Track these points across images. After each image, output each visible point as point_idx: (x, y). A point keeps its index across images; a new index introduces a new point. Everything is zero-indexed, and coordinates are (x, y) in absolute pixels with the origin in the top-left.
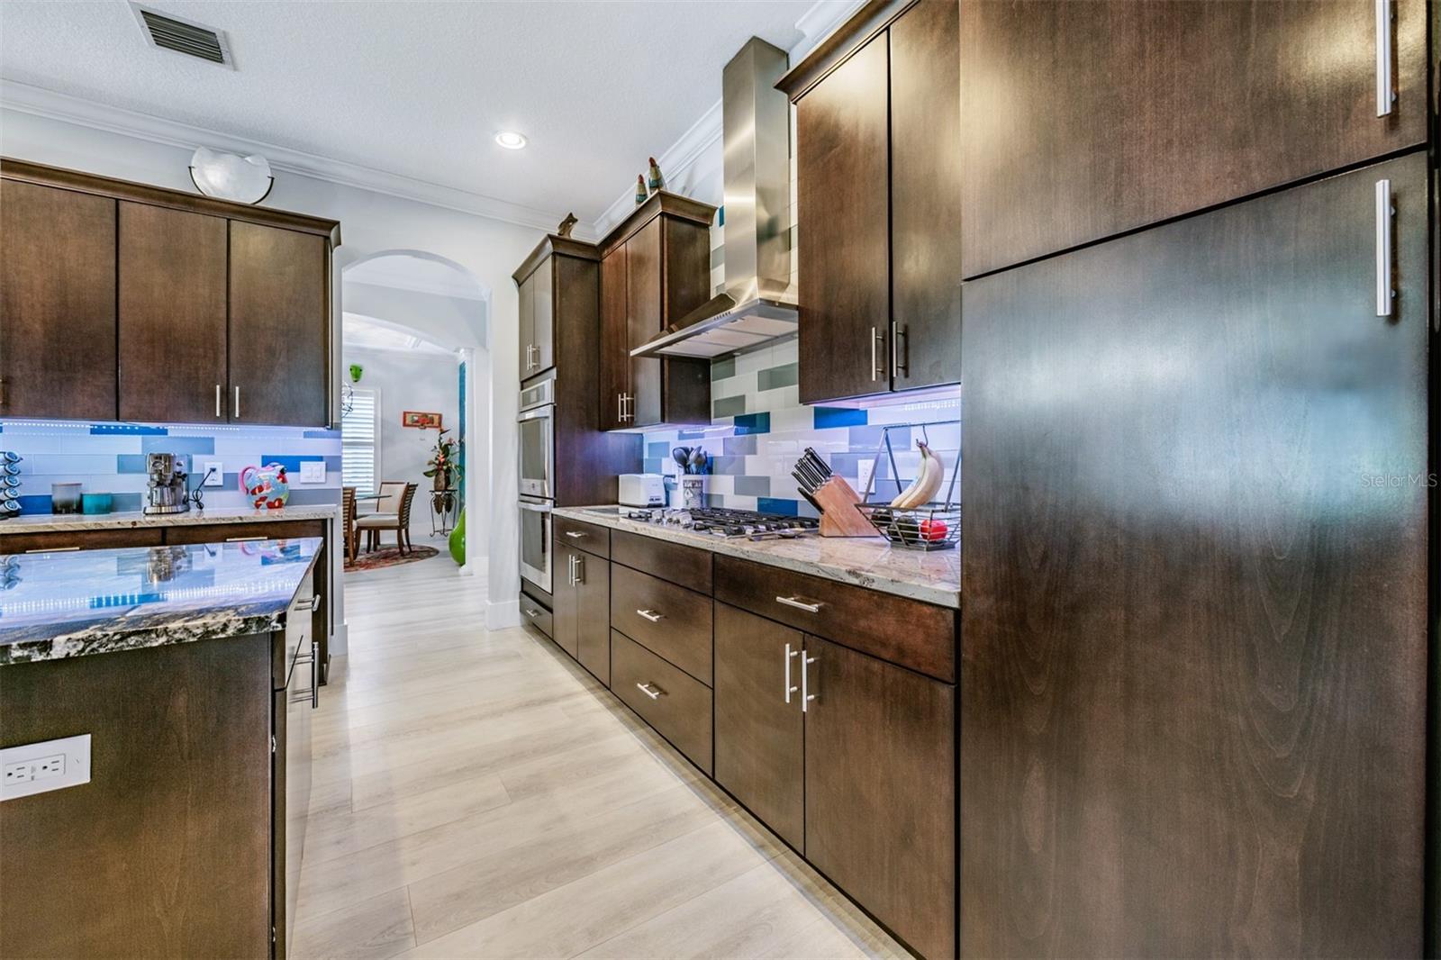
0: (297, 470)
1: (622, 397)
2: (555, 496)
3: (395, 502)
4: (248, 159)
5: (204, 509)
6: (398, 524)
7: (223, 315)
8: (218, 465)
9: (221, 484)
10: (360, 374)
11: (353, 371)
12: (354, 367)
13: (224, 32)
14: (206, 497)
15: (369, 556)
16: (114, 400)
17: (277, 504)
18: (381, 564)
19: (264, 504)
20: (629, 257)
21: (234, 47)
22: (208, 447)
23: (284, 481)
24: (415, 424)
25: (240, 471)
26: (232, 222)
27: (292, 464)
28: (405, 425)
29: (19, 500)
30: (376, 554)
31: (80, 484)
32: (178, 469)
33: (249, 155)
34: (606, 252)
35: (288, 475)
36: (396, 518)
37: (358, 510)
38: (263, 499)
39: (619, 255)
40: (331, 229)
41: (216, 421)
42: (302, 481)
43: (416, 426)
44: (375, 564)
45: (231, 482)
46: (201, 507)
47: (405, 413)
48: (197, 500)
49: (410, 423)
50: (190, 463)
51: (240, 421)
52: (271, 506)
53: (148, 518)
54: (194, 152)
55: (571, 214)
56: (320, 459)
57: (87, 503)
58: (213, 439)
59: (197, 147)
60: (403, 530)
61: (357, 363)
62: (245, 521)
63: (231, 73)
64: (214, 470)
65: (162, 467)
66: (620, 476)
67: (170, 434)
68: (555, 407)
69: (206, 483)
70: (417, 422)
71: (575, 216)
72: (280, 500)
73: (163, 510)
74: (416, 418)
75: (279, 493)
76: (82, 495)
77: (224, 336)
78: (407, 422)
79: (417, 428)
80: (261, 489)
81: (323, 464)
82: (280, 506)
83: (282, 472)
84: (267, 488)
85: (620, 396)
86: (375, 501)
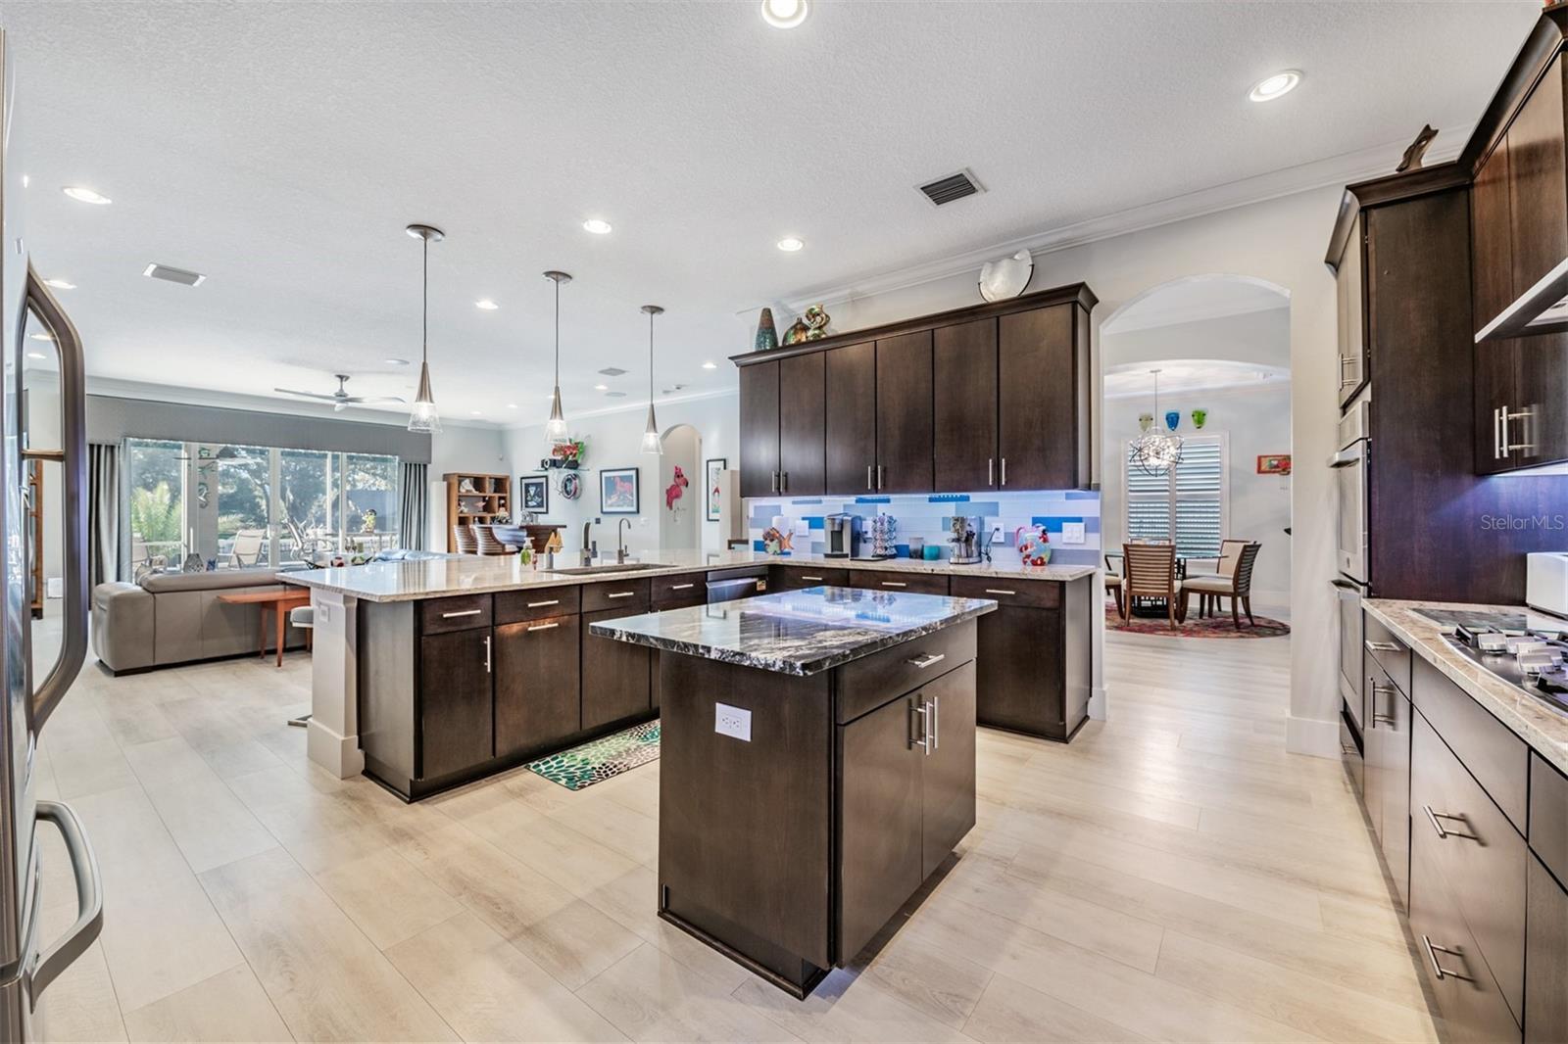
0: (1060, 530)
1: (1501, 415)
2: (1370, 579)
3: (1231, 564)
4: (1016, 257)
5: (992, 562)
6: (1232, 590)
7: (995, 399)
8: (1001, 526)
9: (1003, 541)
10: (1203, 419)
11: (1196, 417)
12: (1196, 412)
13: (967, 169)
14: (994, 552)
15: (1200, 621)
16: (931, 477)
17: (1039, 562)
18: (1206, 633)
19: (1029, 561)
20: (1512, 156)
21: (980, 177)
22: (993, 509)
23: (1045, 541)
24: (1273, 469)
25: (1015, 531)
26: (1001, 318)
27: (1053, 525)
28: (1260, 471)
29: (896, 547)
30: (1210, 621)
31: (922, 538)
32: (968, 529)
33: (1017, 253)
34: (1477, 164)
35: (1050, 535)
36: (1230, 583)
37: (1187, 568)
38: (1028, 556)
39: (1499, 157)
40: (1077, 293)
41: (990, 489)
42: (1065, 541)
43: (1274, 472)
44: (1199, 632)
45: (1012, 539)
46: (989, 559)
47: (1260, 458)
48: (987, 554)
49: (1268, 469)
50: (982, 523)
51: (1007, 488)
52: (1034, 563)
53: (952, 567)
54: (981, 270)
55: (1428, 127)
56: (1079, 520)
57: (926, 552)
58: (997, 503)
59: (982, 265)
60: (1239, 599)
61: (1200, 407)
62: (1000, 576)
63: (985, 195)
64: (997, 529)
65: (958, 527)
66: (1529, 555)
67: (971, 500)
68: (1369, 444)
69: (994, 540)
70: (1277, 466)
71: (1433, 128)
72: (1042, 559)
73: (960, 561)
74: (1275, 463)
75: (1041, 551)
76: (923, 546)
77: (995, 417)
78: (1263, 468)
79: (1277, 475)
80: (1026, 548)
81: (1082, 525)
82: (1042, 564)
83: (1044, 532)
84: (1031, 547)
85: (1497, 412)
86: (1217, 560)
